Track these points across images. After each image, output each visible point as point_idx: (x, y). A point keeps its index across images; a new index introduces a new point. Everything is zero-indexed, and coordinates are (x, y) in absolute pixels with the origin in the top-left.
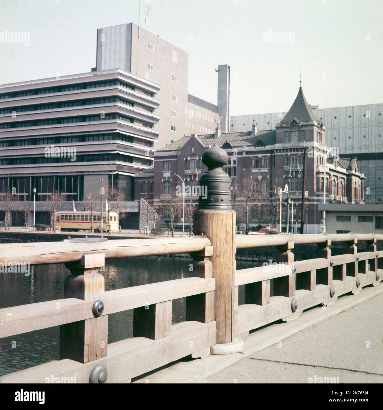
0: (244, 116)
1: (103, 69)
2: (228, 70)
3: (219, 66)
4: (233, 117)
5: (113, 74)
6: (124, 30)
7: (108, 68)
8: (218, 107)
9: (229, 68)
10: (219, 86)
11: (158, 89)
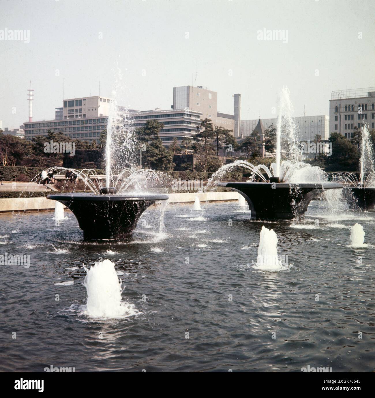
0: (248, 121)
1: (176, 109)
2: (239, 96)
3: (235, 95)
4: (242, 121)
5: (182, 111)
6: (186, 89)
7: (179, 108)
8: (234, 116)
9: (240, 95)
10: (235, 105)
11: (202, 114)
